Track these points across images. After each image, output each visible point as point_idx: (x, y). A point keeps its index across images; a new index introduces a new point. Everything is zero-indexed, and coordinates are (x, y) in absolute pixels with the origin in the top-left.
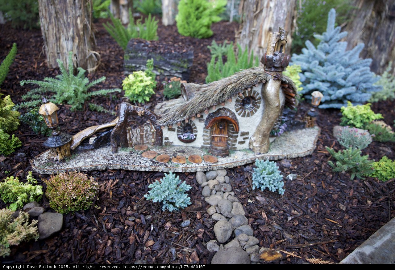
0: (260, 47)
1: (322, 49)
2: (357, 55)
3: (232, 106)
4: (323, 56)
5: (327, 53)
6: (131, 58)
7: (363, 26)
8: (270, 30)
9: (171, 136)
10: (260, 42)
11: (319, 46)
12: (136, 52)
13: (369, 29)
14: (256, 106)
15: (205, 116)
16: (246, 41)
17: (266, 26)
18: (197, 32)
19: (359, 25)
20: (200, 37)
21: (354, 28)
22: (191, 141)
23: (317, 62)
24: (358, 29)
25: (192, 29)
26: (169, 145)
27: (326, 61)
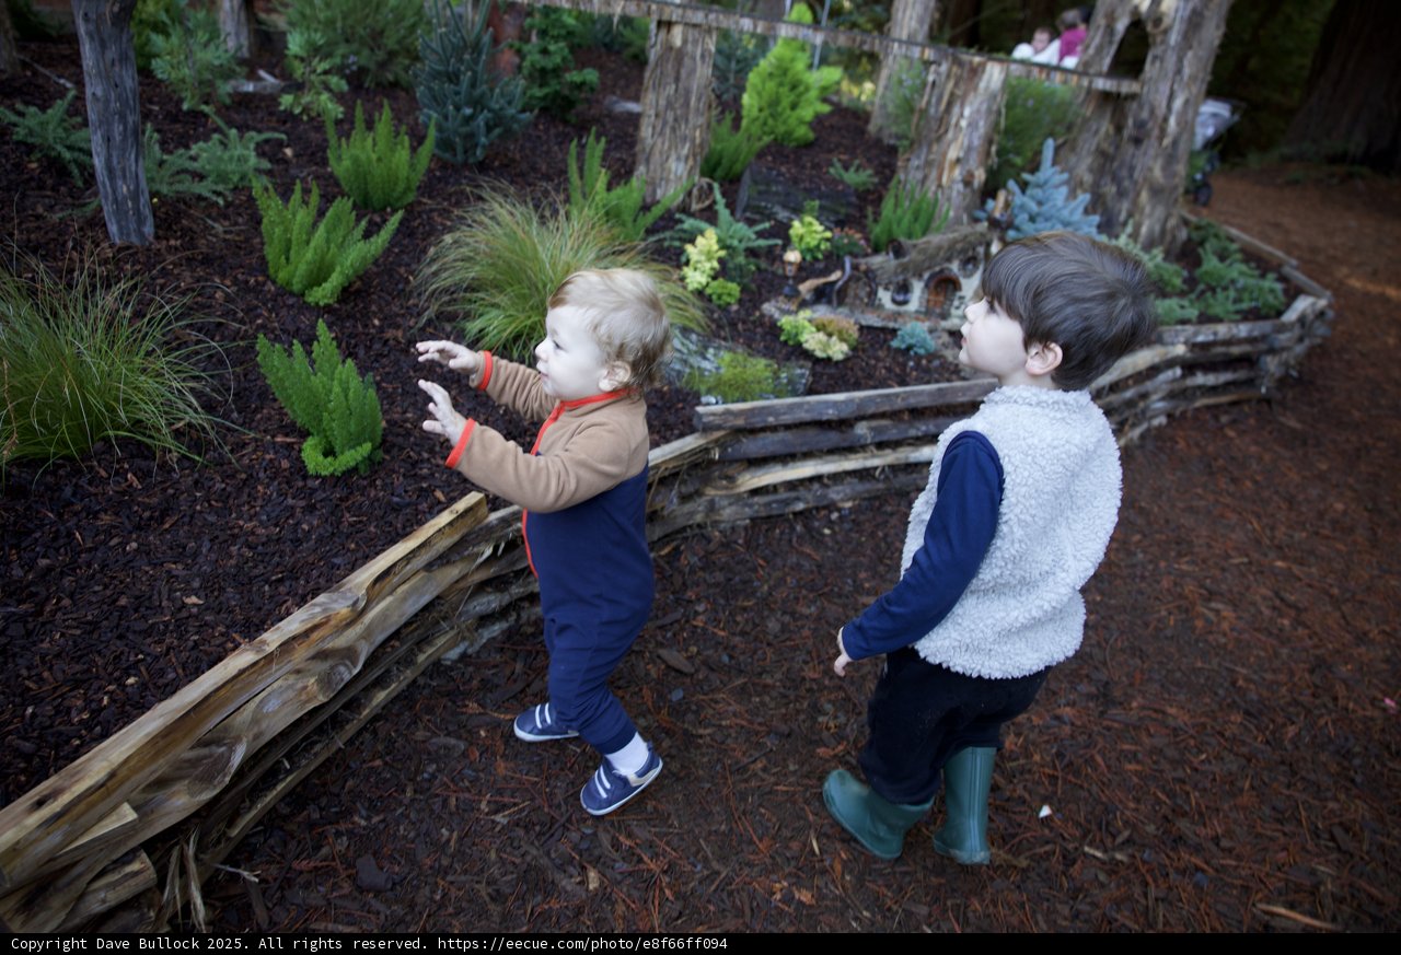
0: (940, 186)
1: (1033, 198)
2: (1081, 209)
3: (955, 267)
4: (1033, 207)
5: (1040, 203)
6: (760, 193)
7: (1093, 148)
8: (958, 161)
9: (885, 297)
10: (940, 177)
11: (1029, 192)
12: (768, 184)
13: (1102, 154)
14: (976, 267)
15: (926, 275)
16: (919, 175)
17: (953, 154)
18: (789, 134)
19: (1087, 146)
20: (793, 144)
21: (1078, 149)
22: (905, 302)
23: (1026, 216)
24: (1084, 153)
25: (781, 129)
26: (881, 307)
27: (1038, 214)
